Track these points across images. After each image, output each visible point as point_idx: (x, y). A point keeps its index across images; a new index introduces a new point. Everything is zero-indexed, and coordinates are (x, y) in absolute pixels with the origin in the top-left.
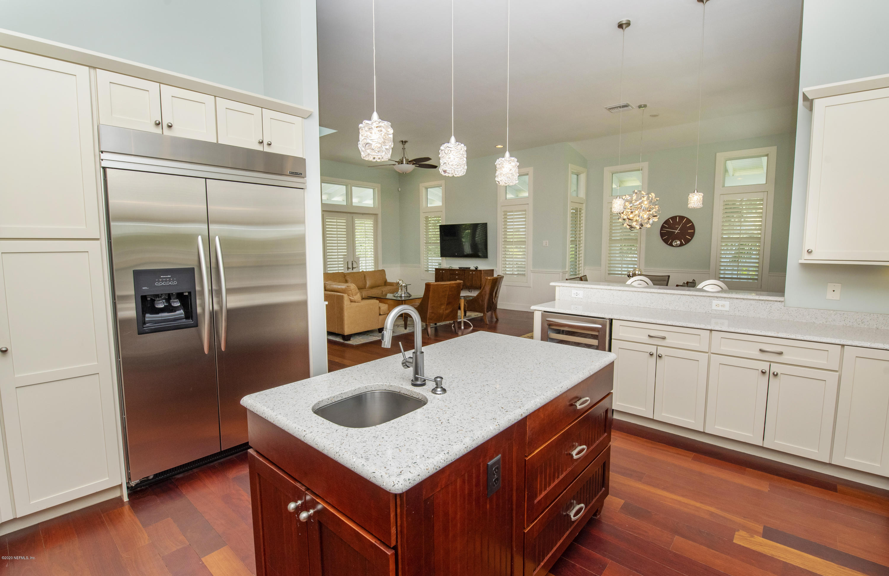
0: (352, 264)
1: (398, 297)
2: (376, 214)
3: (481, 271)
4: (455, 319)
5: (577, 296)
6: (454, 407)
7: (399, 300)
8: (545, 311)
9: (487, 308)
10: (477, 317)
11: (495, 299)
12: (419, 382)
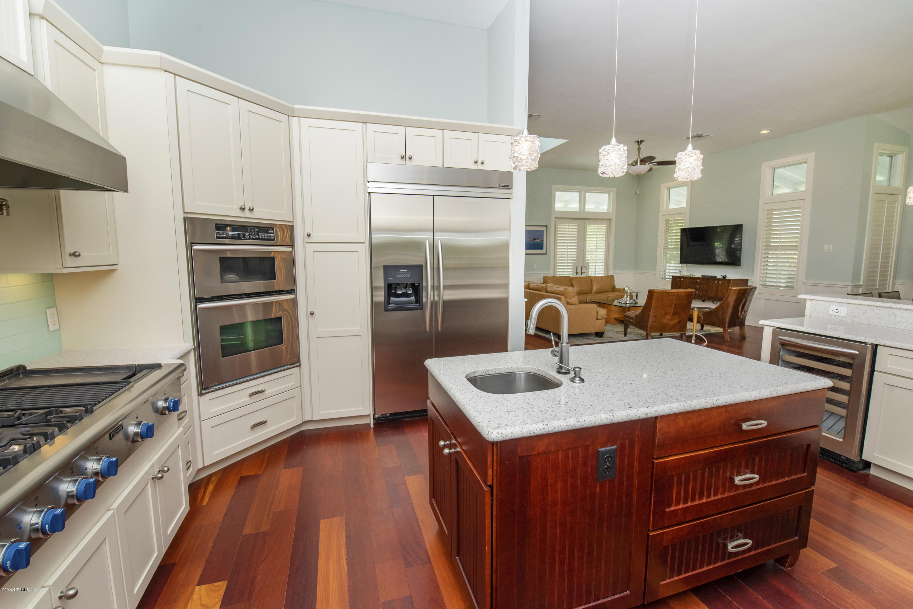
0: (582, 269)
1: (623, 303)
2: (609, 219)
3: (729, 280)
4: (683, 331)
5: (836, 314)
6: (581, 394)
7: (624, 307)
8: (778, 328)
9: (730, 323)
10: (717, 333)
11: (741, 314)
12: (563, 371)
